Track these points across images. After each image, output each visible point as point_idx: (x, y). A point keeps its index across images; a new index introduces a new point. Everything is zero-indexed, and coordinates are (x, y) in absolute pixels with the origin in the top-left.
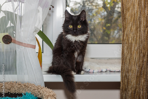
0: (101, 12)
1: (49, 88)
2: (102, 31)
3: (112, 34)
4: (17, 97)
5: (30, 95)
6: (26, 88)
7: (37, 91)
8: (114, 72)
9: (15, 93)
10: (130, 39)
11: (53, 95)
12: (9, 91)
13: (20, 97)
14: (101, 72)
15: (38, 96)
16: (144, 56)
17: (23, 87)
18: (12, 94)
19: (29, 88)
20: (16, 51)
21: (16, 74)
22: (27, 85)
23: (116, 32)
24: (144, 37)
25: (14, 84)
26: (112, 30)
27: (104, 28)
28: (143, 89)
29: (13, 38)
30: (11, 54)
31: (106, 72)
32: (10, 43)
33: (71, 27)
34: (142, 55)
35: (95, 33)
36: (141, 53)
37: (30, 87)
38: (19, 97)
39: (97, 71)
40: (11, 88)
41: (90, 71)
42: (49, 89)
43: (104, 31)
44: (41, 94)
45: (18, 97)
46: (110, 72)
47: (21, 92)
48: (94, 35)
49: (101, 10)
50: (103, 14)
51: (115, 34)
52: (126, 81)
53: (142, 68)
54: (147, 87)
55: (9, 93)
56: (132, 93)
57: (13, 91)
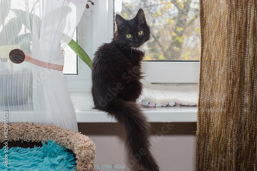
0: (170, 10)
1: (84, 134)
2: (170, 38)
3: (185, 42)
4: (33, 147)
5: (54, 145)
6: (48, 133)
7: (65, 138)
8: (187, 106)
9: (31, 141)
10: (213, 57)
11: (89, 147)
12: (22, 138)
13: (39, 147)
14: (167, 106)
15: (67, 147)
16: (234, 84)
17: (44, 131)
18: (26, 141)
19: (52, 134)
20: (31, 74)
21: (32, 109)
22: (49, 128)
23: (191, 38)
24: (235, 55)
25: (30, 127)
26: (185, 37)
27: (174, 34)
28: (231, 135)
29: (26, 55)
30: (24, 79)
31: (174, 106)
32: (22, 61)
33: (129, 36)
34: (231, 82)
35: (160, 40)
36: (230, 79)
37: (55, 131)
38: (37, 148)
39: (161, 105)
40: (24, 134)
41: (149, 105)
42: (84, 136)
43: (174, 38)
44: (71, 143)
45: (35, 147)
46: (182, 107)
47: (40, 139)
48: (159, 43)
49: (169, 7)
50: (172, 13)
51: (190, 42)
52: (205, 121)
53: (230, 103)
54: (237, 133)
55: (21, 140)
56: (214, 141)
57: (26, 138)
